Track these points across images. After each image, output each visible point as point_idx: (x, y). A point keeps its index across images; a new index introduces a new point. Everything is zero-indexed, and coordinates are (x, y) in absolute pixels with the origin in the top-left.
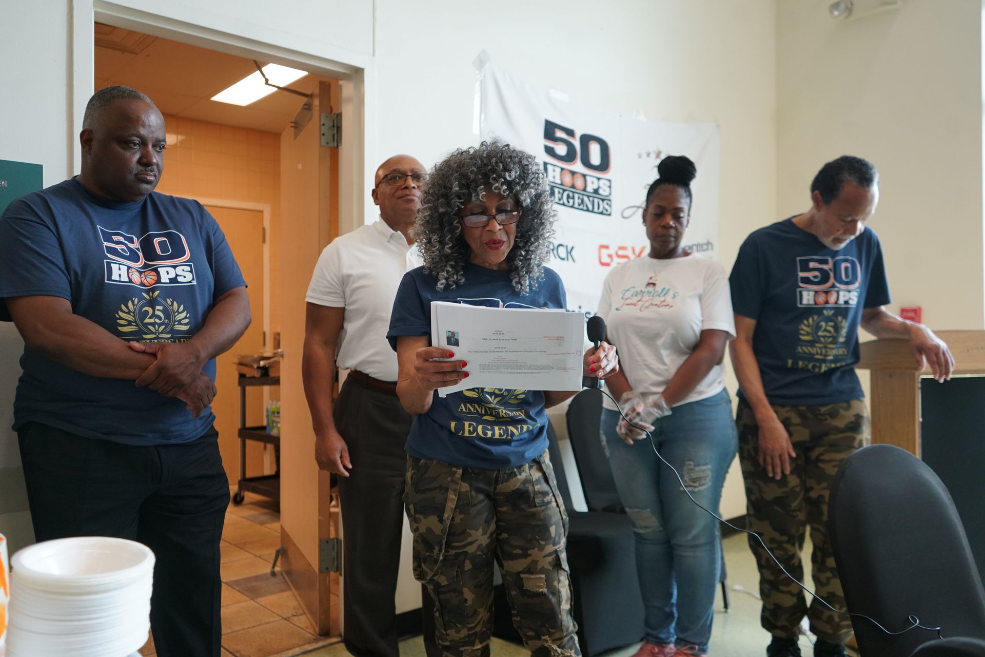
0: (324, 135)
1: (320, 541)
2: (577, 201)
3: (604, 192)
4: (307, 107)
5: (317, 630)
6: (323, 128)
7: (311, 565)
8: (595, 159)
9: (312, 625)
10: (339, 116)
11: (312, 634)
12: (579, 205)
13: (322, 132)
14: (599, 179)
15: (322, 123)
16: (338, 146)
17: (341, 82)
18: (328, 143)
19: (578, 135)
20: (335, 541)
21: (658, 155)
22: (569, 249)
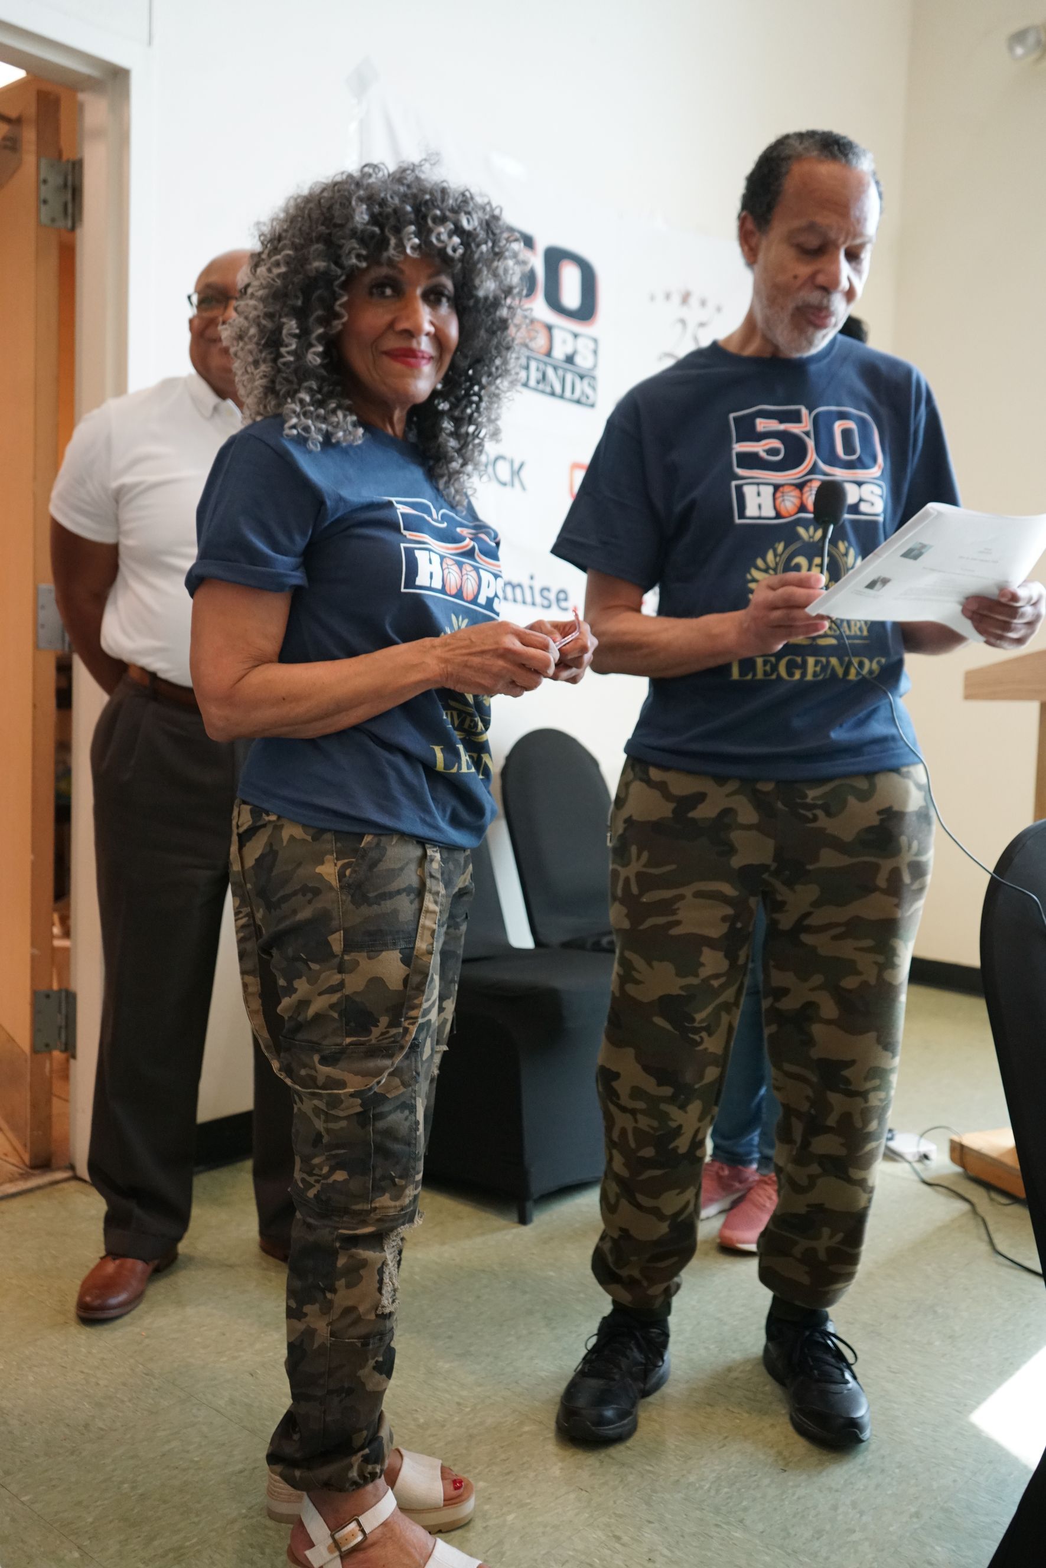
0: (45, 202)
1: (35, 994)
2: (534, 375)
3: (583, 361)
4: (8, 143)
5: (27, 1158)
6: (43, 187)
7: (14, 1040)
8: (571, 296)
9: (15, 1149)
10: (76, 167)
11: (17, 1167)
12: (538, 382)
13: (42, 197)
14: (576, 336)
15: (42, 177)
16: (73, 229)
17: (81, 96)
18: (53, 220)
19: (541, 246)
20: (63, 994)
21: (685, 298)
22: (516, 466)
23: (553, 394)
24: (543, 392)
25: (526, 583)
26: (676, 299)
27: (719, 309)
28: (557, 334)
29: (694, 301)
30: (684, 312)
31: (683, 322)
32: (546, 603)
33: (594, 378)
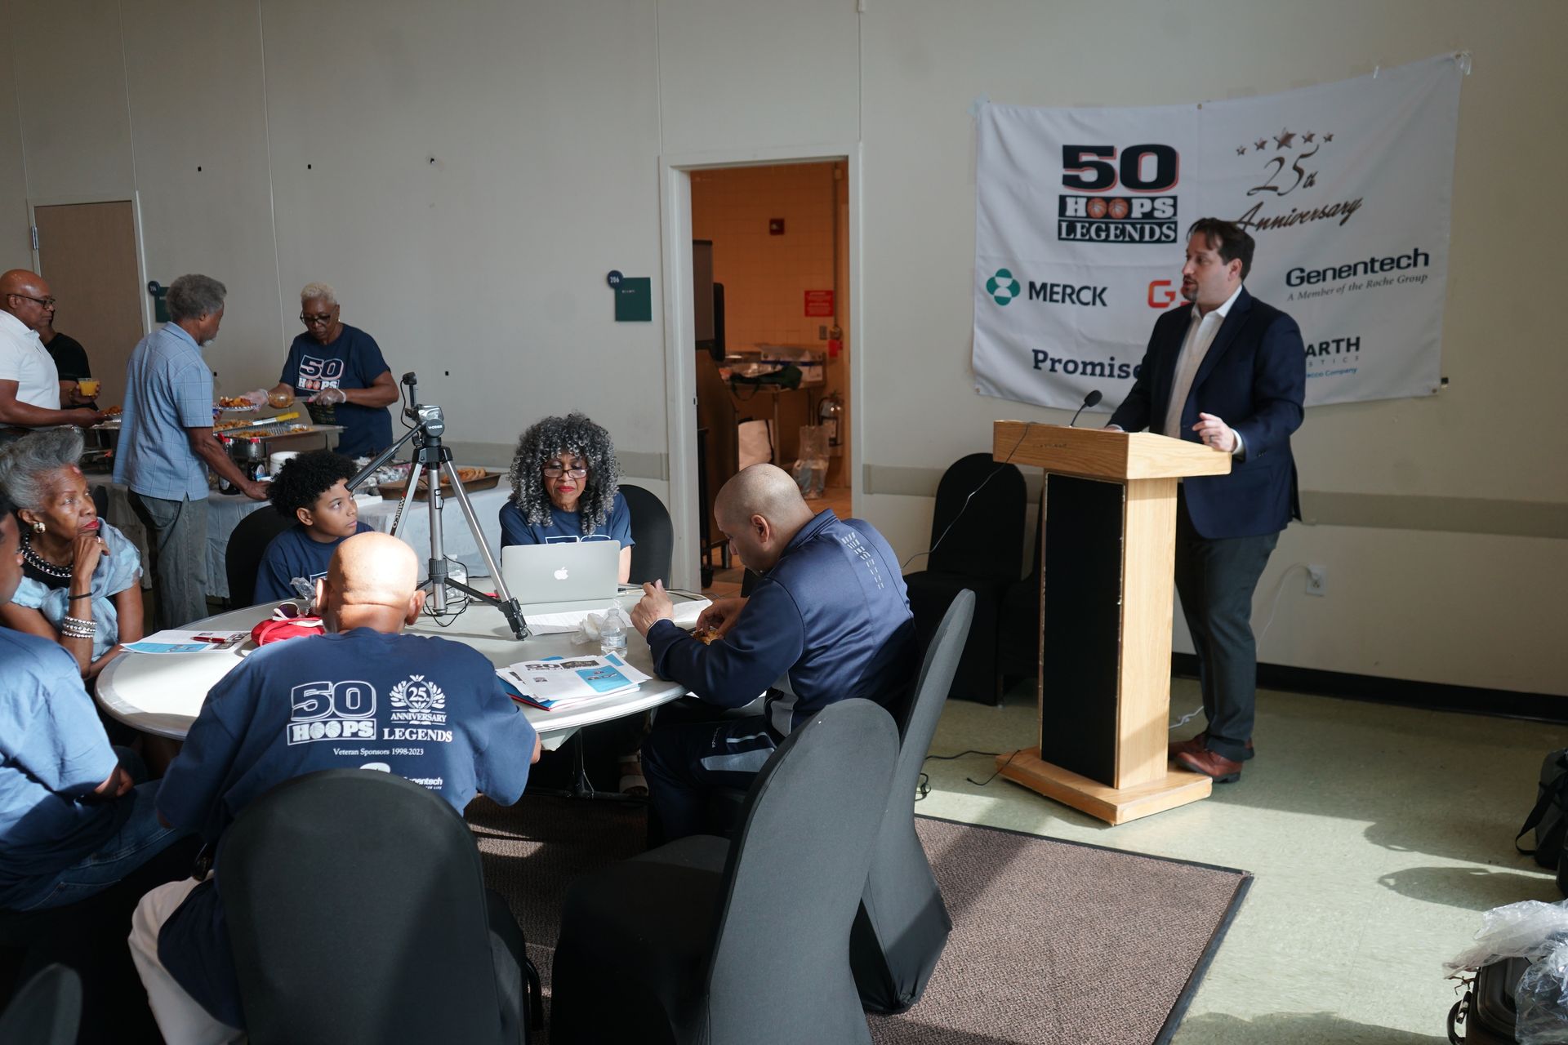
2: (1113, 233)
3: (1162, 214)
8: (1149, 174)
12: (1117, 237)
14: (1154, 199)
19: (1119, 151)
21: (1285, 141)
22: (1098, 291)
23: (1132, 240)
24: (1123, 242)
25: (1106, 362)
26: (1272, 145)
27: (1329, 139)
28: (1136, 203)
29: (1297, 142)
30: (1283, 152)
31: (1281, 161)
32: (1123, 374)
33: (1175, 223)
